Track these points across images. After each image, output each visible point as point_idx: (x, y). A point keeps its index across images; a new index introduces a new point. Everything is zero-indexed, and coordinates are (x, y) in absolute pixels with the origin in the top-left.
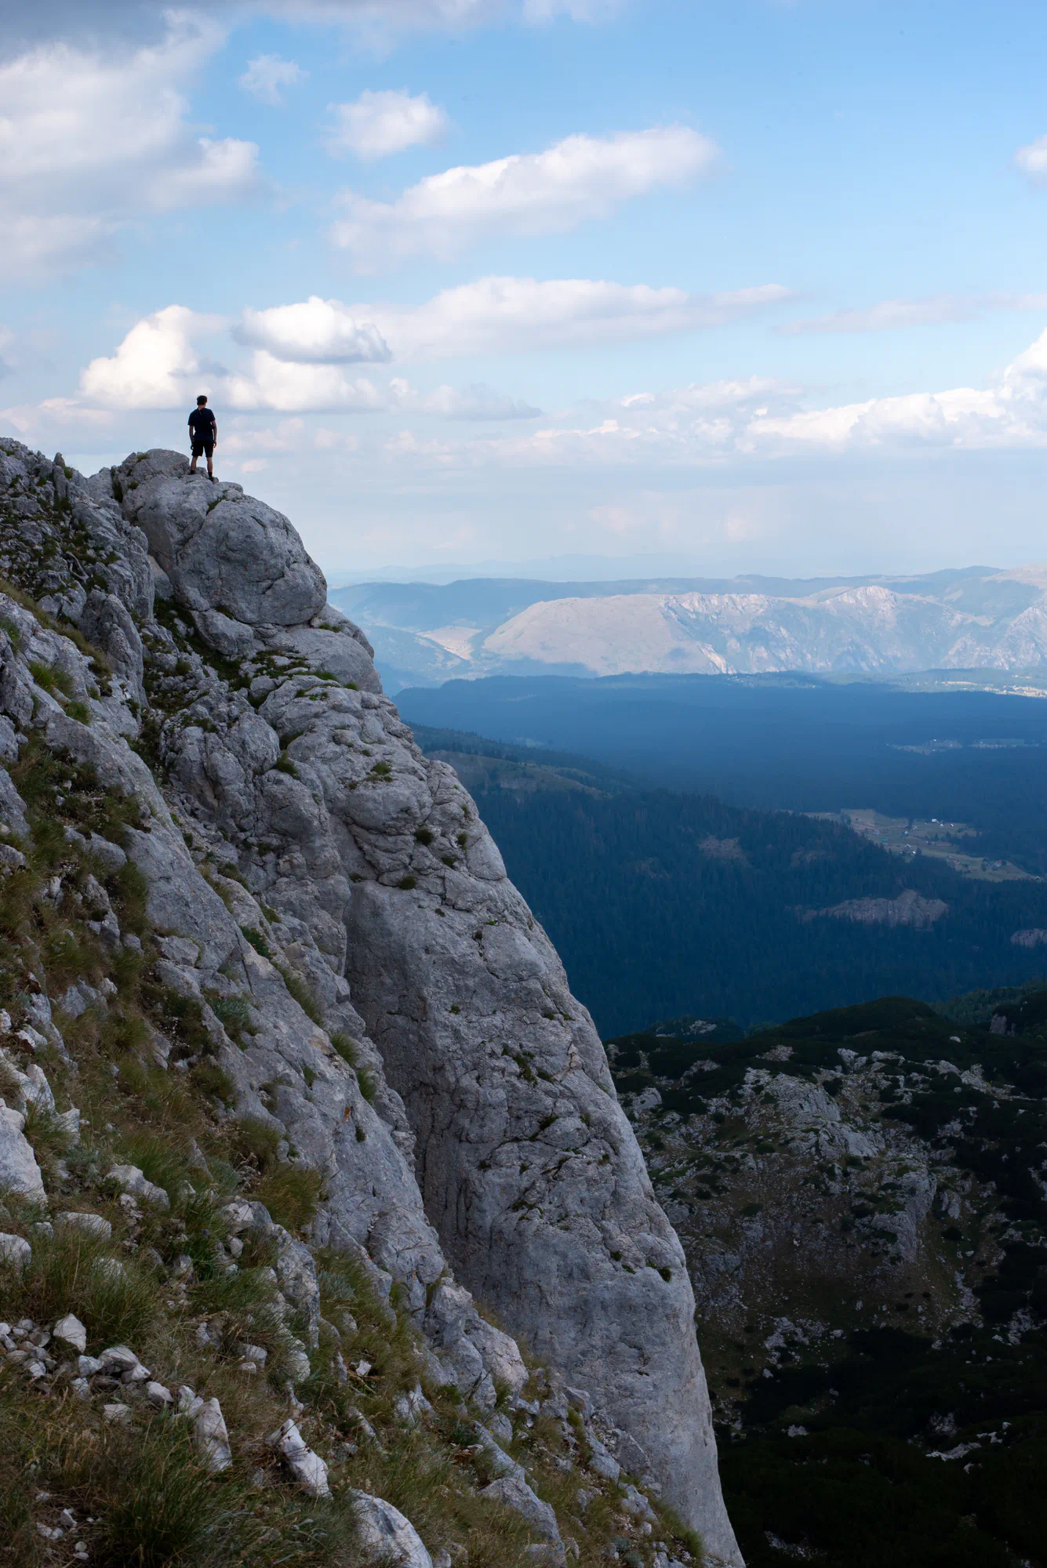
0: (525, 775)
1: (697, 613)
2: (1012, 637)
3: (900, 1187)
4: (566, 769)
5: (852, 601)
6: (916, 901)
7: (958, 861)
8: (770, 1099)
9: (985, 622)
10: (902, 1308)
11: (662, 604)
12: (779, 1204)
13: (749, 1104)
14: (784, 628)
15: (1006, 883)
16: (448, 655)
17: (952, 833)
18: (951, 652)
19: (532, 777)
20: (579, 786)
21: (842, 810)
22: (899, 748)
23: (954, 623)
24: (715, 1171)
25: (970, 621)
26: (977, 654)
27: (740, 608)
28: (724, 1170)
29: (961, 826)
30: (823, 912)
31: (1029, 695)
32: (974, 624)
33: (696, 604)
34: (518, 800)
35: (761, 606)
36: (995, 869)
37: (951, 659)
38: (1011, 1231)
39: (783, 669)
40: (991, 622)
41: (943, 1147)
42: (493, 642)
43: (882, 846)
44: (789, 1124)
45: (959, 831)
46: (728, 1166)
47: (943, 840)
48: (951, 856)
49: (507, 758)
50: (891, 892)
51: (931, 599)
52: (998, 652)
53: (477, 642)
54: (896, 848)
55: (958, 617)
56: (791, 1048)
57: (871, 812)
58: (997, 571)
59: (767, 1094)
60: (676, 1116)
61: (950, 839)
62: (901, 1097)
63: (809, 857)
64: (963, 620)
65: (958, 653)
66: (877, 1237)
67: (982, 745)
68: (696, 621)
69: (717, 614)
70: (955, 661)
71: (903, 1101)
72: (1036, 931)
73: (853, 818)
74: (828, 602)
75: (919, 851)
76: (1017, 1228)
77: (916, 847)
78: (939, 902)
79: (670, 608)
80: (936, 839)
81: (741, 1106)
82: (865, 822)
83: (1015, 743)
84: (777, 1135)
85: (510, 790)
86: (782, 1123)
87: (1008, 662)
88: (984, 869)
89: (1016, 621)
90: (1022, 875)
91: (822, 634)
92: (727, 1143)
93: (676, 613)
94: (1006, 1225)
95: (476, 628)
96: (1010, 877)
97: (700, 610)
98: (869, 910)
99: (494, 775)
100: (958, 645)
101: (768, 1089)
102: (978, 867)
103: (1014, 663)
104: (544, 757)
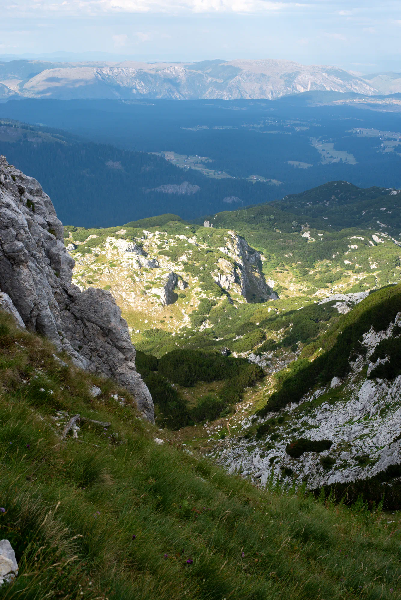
0: (37, 136)
1: (108, 75)
2: (230, 87)
3: (162, 279)
4: (54, 134)
5: (169, 72)
6: (188, 186)
7: (205, 171)
8: (115, 248)
9: (220, 81)
10: (162, 322)
11: (95, 71)
12: (118, 285)
13: (107, 250)
14: (143, 82)
15: (223, 179)
16: (10, 91)
17: (203, 161)
18: (207, 93)
19: (40, 137)
20: (58, 140)
21: (162, 152)
22: (185, 129)
23: (208, 81)
24: (94, 274)
25: (214, 81)
26: (216, 94)
27: (126, 73)
28: (97, 273)
29: (206, 158)
30: (153, 190)
31: (235, 109)
32: (216, 82)
33: (108, 72)
34: (35, 146)
35: (134, 73)
36: (219, 174)
37: (207, 95)
38: (202, 294)
39: (142, 98)
40: (222, 81)
41: (180, 265)
42: (27, 85)
43: (176, 165)
44: (122, 257)
45: (206, 160)
46: (98, 272)
47: (200, 163)
48: (203, 169)
49: (31, 130)
50: (179, 182)
51: (199, 72)
52: (225, 93)
53: (21, 85)
54: (181, 166)
55: (210, 79)
56: (125, 231)
57: (173, 153)
58: (225, 62)
59: (114, 246)
60: (80, 254)
61: (202, 163)
62: (165, 248)
63: (148, 169)
64: (212, 80)
65: (210, 93)
66: (153, 296)
67: (216, 128)
68: (108, 78)
69: (116, 76)
70: (208, 96)
71: (166, 249)
72: (233, 197)
73: (166, 155)
74: (160, 72)
75: (190, 167)
76: (205, 293)
77: (189, 166)
78: (196, 186)
79: (98, 73)
80: (197, 163)
81: (104, 250)
82: (170, 156)
83: (229, 127)
84: (118, 260)
85: (32, 142)
86: (119, 256)
87: (228, 97)
88: (215, 174)
89: (232, 81)
90: (229, 177)
91: (157, 85)
92: (99, 264)
93: (100, 75)
94: (201, 292)
95: (22, 80)
96: (224, 177)
97: (110, 74)
98: (170, 189)
99: (25, 136)
100: (210, 90)
101: (114, 244)
102: (212, 174)
103: (231, 98)
104: (46, 130)
